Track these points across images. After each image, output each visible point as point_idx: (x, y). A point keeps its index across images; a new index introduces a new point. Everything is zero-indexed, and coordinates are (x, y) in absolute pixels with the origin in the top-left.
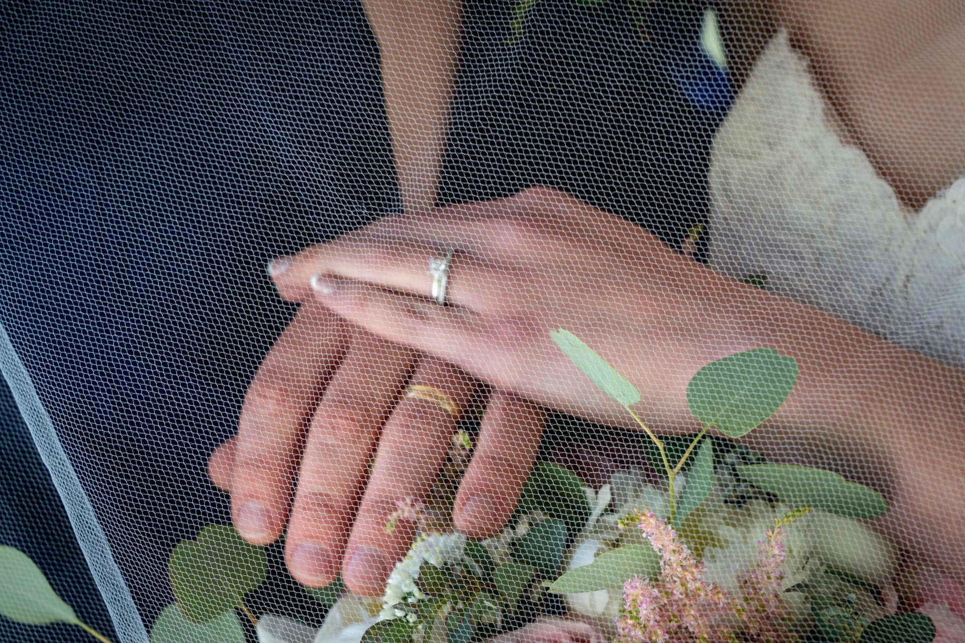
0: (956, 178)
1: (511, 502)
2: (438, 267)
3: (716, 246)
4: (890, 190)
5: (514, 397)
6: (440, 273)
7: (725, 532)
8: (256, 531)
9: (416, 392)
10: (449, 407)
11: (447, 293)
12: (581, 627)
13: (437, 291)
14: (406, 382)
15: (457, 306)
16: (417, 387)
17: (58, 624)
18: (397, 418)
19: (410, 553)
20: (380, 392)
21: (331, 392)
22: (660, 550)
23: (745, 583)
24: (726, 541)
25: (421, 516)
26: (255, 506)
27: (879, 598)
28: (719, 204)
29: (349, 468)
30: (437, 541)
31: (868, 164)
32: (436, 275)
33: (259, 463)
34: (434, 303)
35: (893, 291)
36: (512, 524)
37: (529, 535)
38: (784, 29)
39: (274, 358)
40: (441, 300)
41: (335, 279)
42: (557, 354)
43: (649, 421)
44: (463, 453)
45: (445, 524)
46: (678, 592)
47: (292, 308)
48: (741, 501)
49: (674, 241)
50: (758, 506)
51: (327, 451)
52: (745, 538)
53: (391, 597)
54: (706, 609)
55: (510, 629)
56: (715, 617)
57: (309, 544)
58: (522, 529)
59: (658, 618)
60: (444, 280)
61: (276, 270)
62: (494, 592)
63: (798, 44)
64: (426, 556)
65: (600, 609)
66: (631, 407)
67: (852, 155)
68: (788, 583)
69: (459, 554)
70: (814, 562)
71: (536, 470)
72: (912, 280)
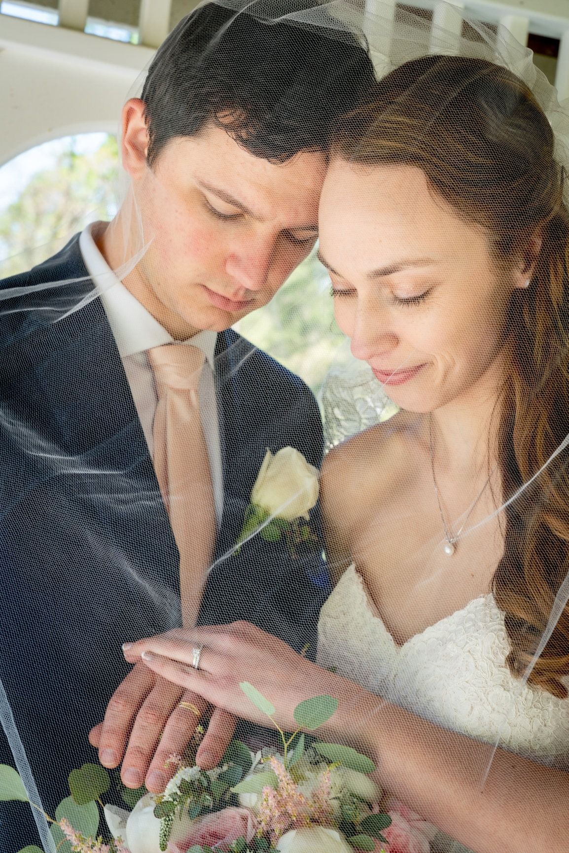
0: (415, 634)
1: (221, 754)
2: (197, 652)
3: (319, 656)
4: (391, 637)
5: (224, 711)
6: (197, 655)
7: (308, 774)
8: (109, 762)
9: (183, 704)
10: (197, 713)
11: (199, 665)
12: (244, 812)
13: (195, 663)
14: (179, 700)
15: (203, 670)
16: (183, 703)
17: (16, 801)
18: (174, 715)
19: (177, 775)
20: (168, 704)
21: (146, 703)
22: (278, 775)
23: (314, 795)
24: (309, 778)
25: (179, 762)
26: (109, 750)
27: (371, 807)
28: (321, 638)
29: (151, 737)
30: (189, 771)
31: (384, 626)
32: (195, 655)
33: (113, 732)
34: (194, 668)
35: (389, 680)
36: (220, 765)
37: (227, 771)
38: (353, 564)
39: (123, 686)
40: (196, 667)
41: (150, 653)
42: (241, 693)
43: (280, 725)
44: (199, 735)
45: (192, 764)
46: (285, 794)
47: (130, 666)
48: (317, 763)
49: (298, 649)
50: (323, 764)
51: (143, 728)
52: (316, 776)
53: (167, 792)
54: (297, 804)
55: (214, 811)
56: (300, 808)
57: (132, 769)
58: (225, 768)
59: (276, 805)
60: (198, 658)
61: (126, 648)
62: (211, 794)
63: (360, 571)
64: (184, 777)
65: (253, 804)
66: (270, 715)
67: (378, 621)
68: (333, 795)
69: (197, 777)
70: (345, 790)
71: (231, 744)
72: (397, 676)
